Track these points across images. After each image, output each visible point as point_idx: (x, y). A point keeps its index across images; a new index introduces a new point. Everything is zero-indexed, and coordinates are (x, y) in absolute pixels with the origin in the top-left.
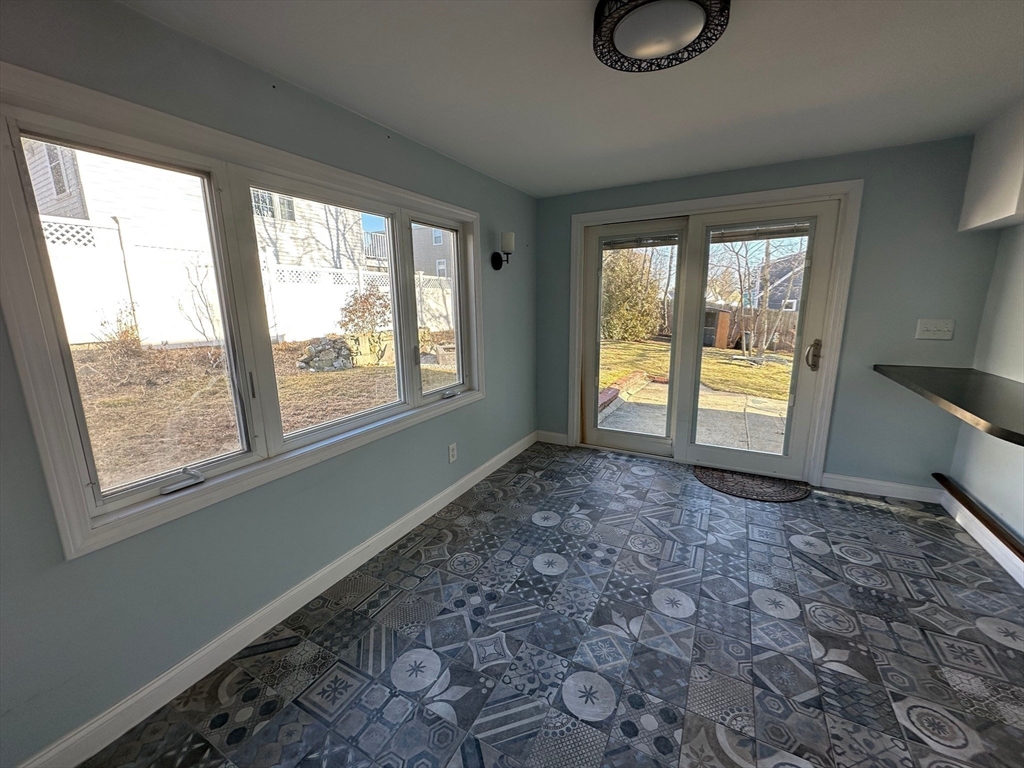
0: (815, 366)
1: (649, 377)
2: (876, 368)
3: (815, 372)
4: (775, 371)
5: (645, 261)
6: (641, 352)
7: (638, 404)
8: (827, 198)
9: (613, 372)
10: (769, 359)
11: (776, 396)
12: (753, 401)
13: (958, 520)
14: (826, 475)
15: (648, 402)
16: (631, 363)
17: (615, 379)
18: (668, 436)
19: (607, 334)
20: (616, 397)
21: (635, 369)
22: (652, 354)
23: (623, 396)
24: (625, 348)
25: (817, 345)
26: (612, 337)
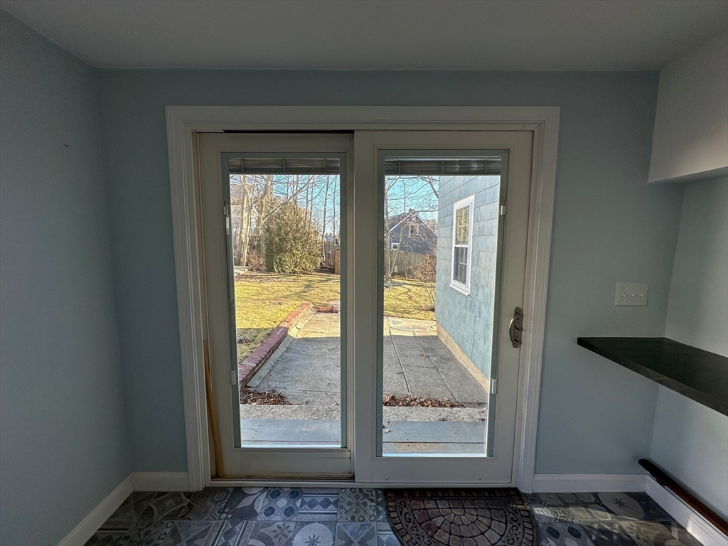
0: (516, 341)
1: (315, 308)
2: (582, 342)
3: (517, 349)
4: (398, 292)
5: (306, 213)
6: (307, 283)
7: (306, 340)
8: (520, 127)
9: (283, 307)
10: (394, 284)
11: (406, 315)
12: (394, 323)
13: (689, 530)
14: (538, 477)
15: (315, 335)
16: (299, 295)
17: (285, 315)
18: (345, 447)
19: (280, 269)
20: (285, 336)
21: (304, 302)
22: (316, 285)
23: (293, 333)
24: (295, 281)
25: (519, 314)
26: (284, 271)
